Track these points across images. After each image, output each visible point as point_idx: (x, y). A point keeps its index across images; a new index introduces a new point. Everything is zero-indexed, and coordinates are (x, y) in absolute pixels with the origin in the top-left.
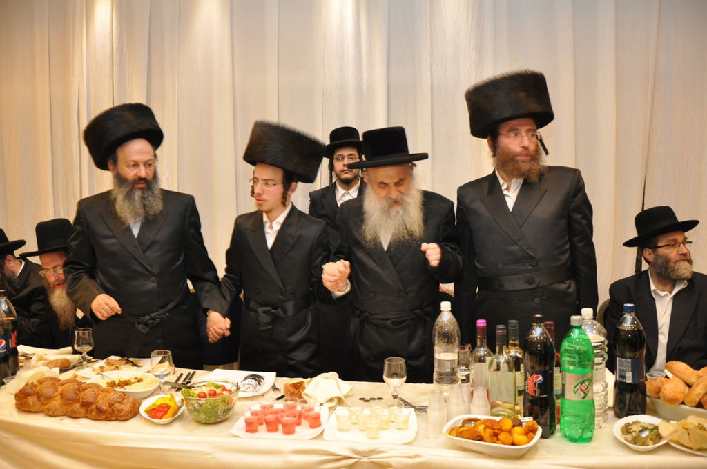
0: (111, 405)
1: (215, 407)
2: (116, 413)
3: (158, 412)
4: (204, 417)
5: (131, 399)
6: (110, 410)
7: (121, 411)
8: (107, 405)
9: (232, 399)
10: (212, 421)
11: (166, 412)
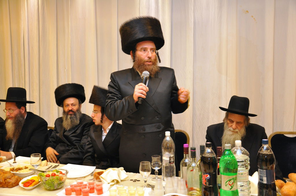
0: (5, 180)
1: (53, 182)
2: (7, 184)
3: (27, 184)
4: (48, 187)
5: (16, 177)
6: (4, 182)
7: (9, 183)
8: (3, 180)
9: (63, 178)
10: (52, 189)
11: (31, 184)
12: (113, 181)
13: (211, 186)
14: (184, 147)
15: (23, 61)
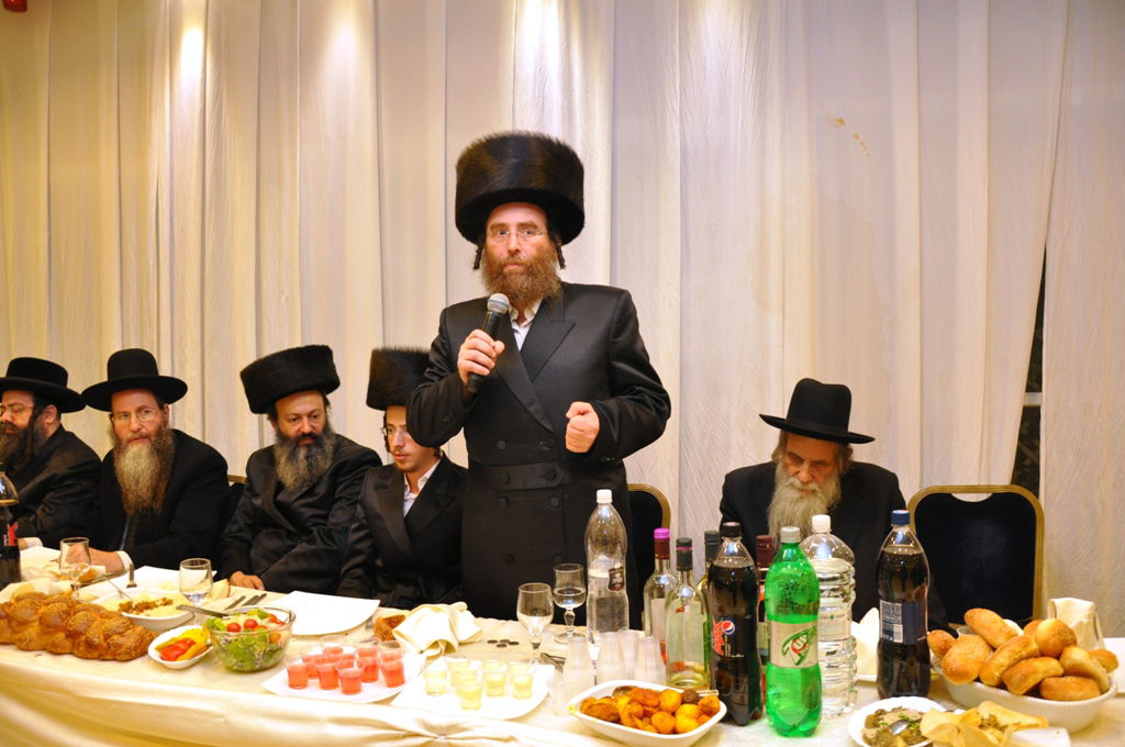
0: (107, 637)
1: (249, 648)
2: (112, 649)
3: (172, 652)
4: (234, 661)
5: (139, 629)
6: (105, 644)
7: (119, 646)
8: (102, 637)
9: (280, 636)
10: (247, 668)
11: (184, 652)
12: (435, 645)
13: (739, 656)
14: (656, 537)
15: (153, 272)
